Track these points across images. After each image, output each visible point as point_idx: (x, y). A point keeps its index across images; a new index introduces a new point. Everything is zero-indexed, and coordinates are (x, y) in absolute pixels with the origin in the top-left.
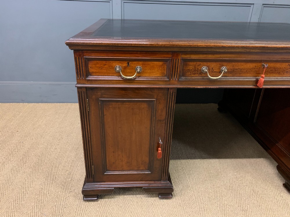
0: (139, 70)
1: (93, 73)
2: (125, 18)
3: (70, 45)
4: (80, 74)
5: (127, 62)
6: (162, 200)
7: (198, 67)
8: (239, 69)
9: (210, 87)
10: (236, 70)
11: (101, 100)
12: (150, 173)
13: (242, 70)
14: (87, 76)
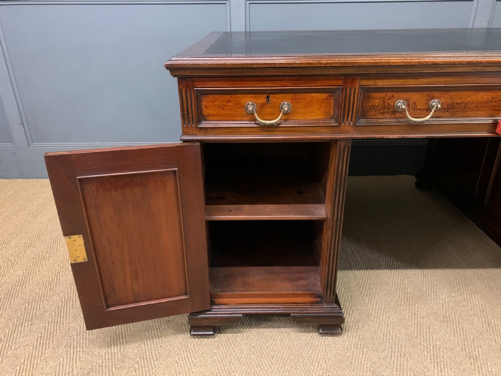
0: (286, 109)
1: (209, 116)
2: (251, 30)
3: (173, 69)
4: (188, 118)
5: (265, 96)
6: (324, 337)
7: (389, 101)
8: (462, 104)
9: (410, 136)
10: (456, 106)
13: (468, 105)
14: (199, 121)
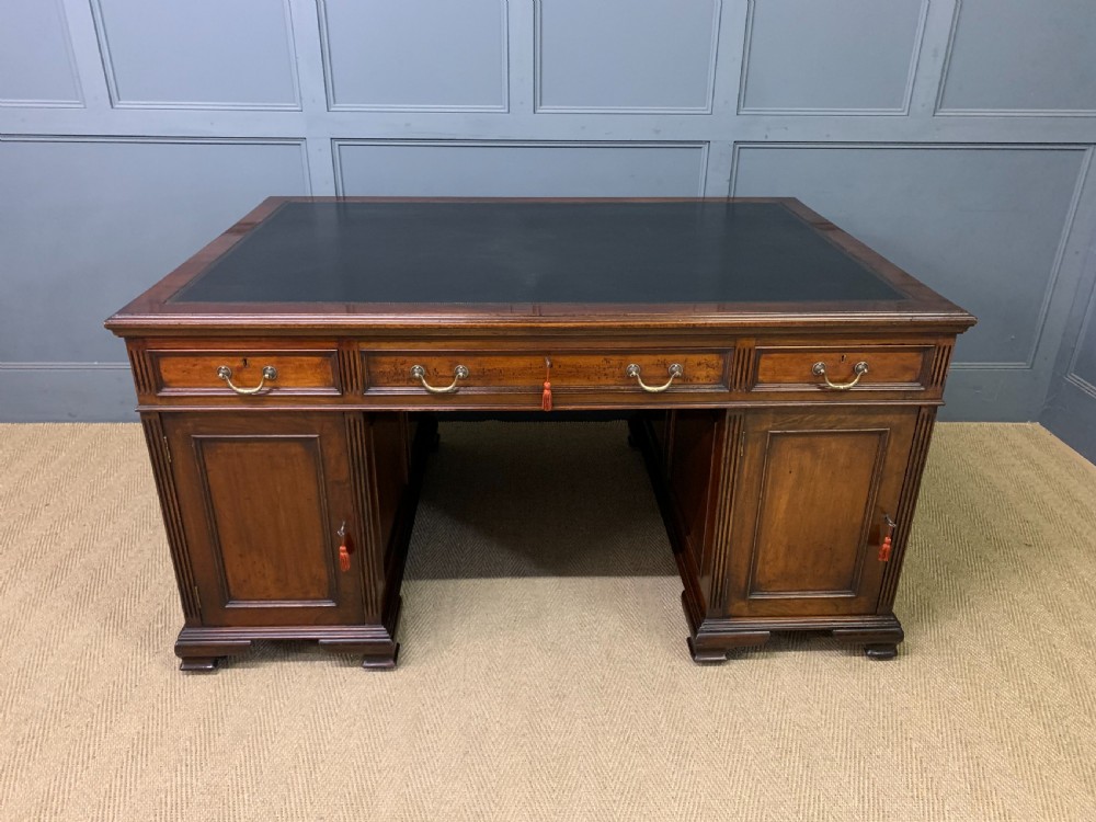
0: (267, 375)
1: (171, 381)
3: (117, 329)
4: (144, 384)
5: (241, 358)
6: (370, 672)
7: (403, 367)
8: (495, 371)
9: (436, 408)
10: (489, 373)
11: (195, 439)
12: (333, 605)
14: (159, 389)
